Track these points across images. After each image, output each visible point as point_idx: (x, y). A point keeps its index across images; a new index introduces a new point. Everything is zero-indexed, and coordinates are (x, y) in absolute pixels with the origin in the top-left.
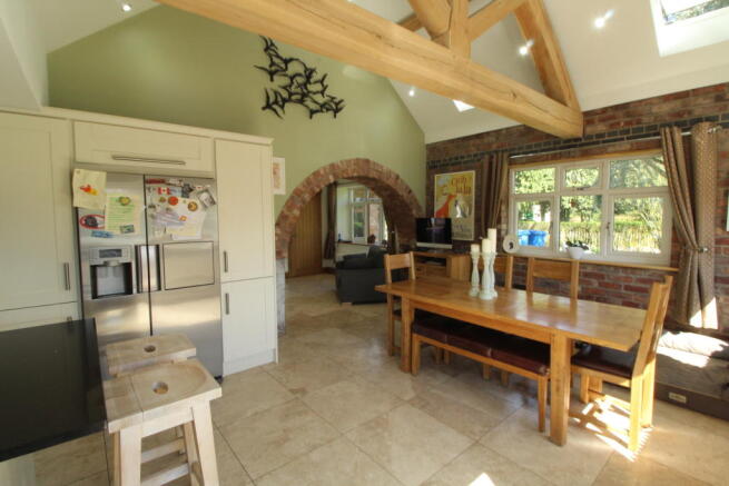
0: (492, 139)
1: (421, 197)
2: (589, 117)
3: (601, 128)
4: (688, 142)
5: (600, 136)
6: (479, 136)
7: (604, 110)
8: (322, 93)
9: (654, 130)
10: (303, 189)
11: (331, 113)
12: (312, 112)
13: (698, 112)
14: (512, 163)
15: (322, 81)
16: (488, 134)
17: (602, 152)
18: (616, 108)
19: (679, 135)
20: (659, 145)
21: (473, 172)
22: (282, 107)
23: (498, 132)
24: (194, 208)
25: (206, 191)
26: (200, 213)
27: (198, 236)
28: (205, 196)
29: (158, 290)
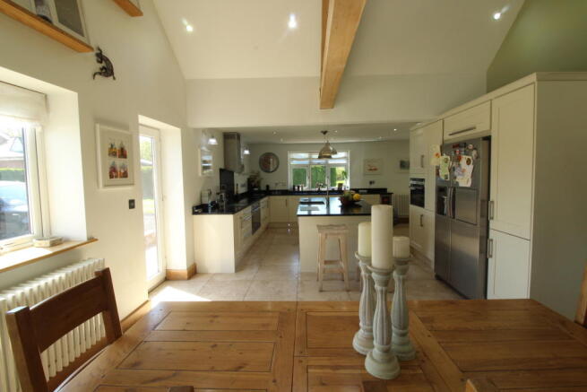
24: (468, 162)
25: (475, 149)
26: (471, 166)
27: (469, 185)
28: (474, 153)
29: (454, 218)
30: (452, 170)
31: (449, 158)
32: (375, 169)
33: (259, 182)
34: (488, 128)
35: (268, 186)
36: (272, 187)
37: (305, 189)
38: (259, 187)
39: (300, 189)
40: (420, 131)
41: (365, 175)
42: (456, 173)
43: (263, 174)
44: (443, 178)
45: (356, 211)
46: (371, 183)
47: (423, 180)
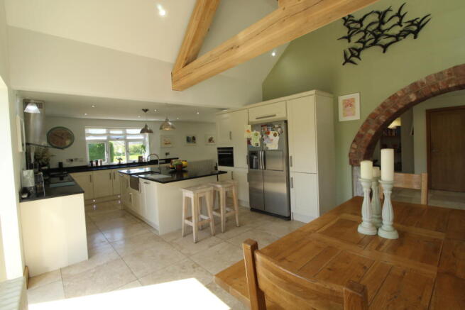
8: (400, 24)
10: (378, 113)
11: (411, 36)
12: (385, 47)
15: (398, 15)
22: (358, 57)
24: (275, 135)
25: (280, 127)
26: (277, 138)
27: (276, 148)
28: (279, 129)
29: (265, 169)
30: (262, 140)
31: (259, 133)
32: (170, 143)
33: (48, 160)
34: (285, 115)
35: (61, 164)
36: (66, 164)
37: (104, 163)
38: (48, 164)
39: (99, 164)
40: (225, 116)
41: (161, 148)
42: (265, 142)
43: (52, 151)
44: (254, 146)
45: (185, 176)
46: (167, 154)
47: (232, 148)
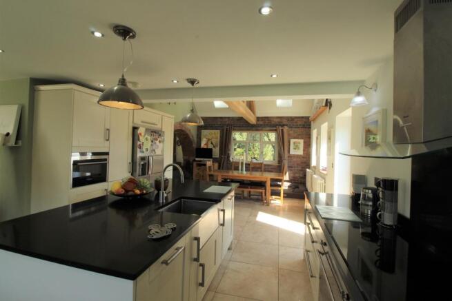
0: (227, 120)
1: (195, 139)
2: (258, 119)
3: (261, 123)
4: (282, 130)
5: (261, 125)
6: (221, 118)
7: (262, 118)
9: (275, 126)
13: (284, 123)
14: (234, 130)
16: (225, 118)
17: (262, 130)
18: (265, 117)
19: (281, 128)
20: (276, 130)
21: (219, 131)
23: (229, 118)
24: (160, 142)
26: (162, 144)
31: (149, 138)
34: (161, 127)
42: (154, 147)
47: (107, 154)
